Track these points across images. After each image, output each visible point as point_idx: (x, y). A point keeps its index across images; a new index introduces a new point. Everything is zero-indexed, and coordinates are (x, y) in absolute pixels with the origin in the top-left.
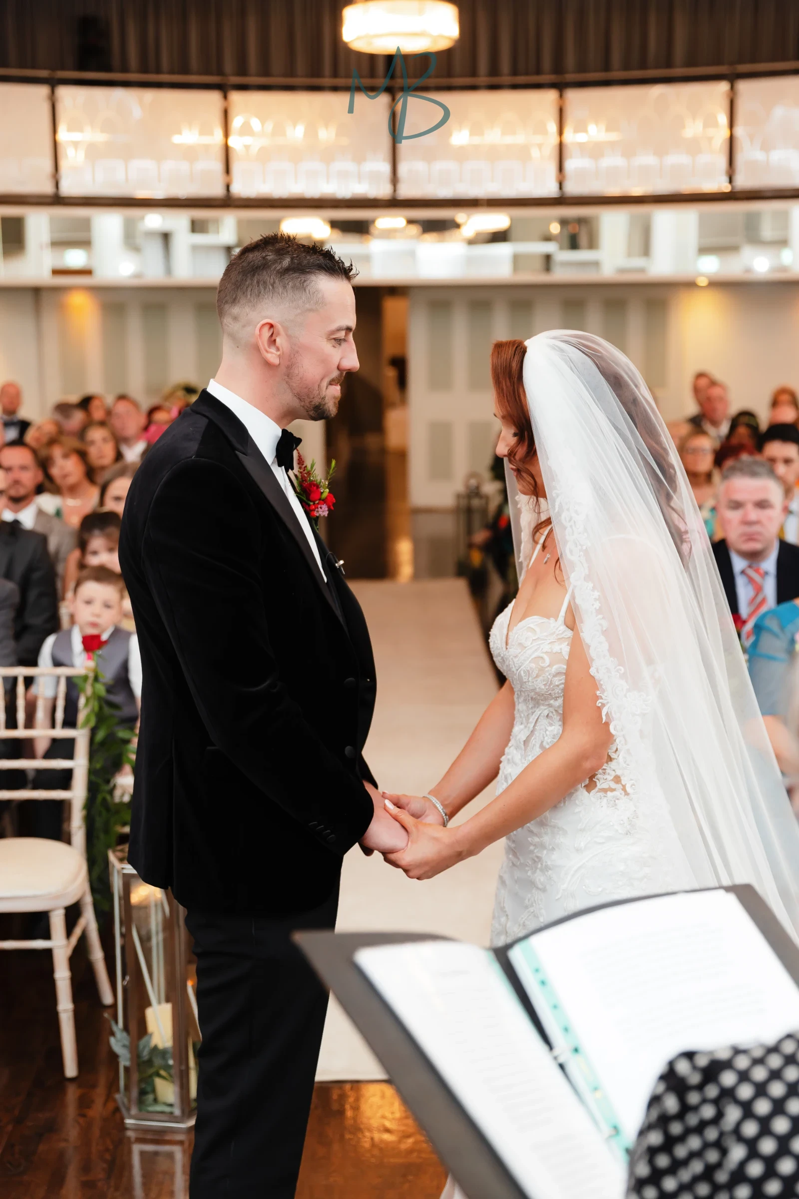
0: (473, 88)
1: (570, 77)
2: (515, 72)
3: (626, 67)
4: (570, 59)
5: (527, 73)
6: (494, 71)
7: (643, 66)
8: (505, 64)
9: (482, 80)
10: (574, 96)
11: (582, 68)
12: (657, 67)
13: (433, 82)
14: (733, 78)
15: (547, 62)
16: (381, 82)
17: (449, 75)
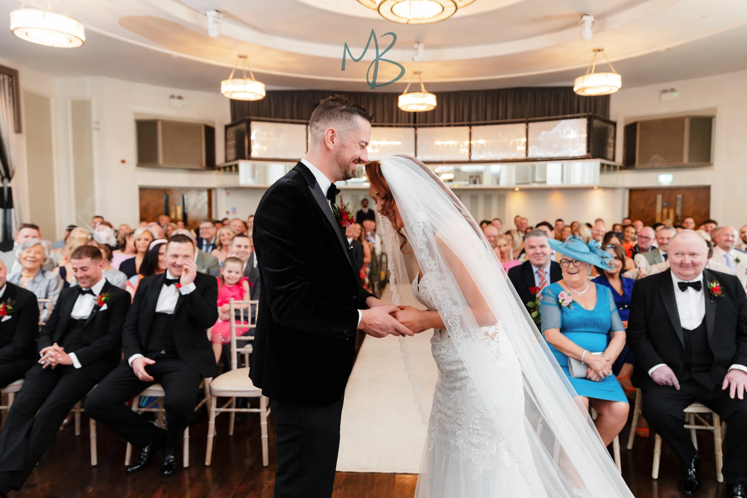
0: (442, 126)
1: (473, 122)
2: (455, 121)
3: (492, 119)
4: (473, 117)
5: (459, 121)
6: (449, 120)
7: (498, 119)
8: (452, 118)
9: (445, 123)
10: (474, 128)
11: (477, 119)
12: (502, 119)
13: (428, 124)
14: (527, 122)
15: (466, 118)
16: (412, 124)
17: (434, 122)
